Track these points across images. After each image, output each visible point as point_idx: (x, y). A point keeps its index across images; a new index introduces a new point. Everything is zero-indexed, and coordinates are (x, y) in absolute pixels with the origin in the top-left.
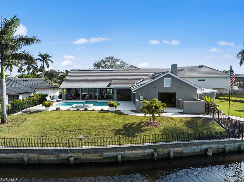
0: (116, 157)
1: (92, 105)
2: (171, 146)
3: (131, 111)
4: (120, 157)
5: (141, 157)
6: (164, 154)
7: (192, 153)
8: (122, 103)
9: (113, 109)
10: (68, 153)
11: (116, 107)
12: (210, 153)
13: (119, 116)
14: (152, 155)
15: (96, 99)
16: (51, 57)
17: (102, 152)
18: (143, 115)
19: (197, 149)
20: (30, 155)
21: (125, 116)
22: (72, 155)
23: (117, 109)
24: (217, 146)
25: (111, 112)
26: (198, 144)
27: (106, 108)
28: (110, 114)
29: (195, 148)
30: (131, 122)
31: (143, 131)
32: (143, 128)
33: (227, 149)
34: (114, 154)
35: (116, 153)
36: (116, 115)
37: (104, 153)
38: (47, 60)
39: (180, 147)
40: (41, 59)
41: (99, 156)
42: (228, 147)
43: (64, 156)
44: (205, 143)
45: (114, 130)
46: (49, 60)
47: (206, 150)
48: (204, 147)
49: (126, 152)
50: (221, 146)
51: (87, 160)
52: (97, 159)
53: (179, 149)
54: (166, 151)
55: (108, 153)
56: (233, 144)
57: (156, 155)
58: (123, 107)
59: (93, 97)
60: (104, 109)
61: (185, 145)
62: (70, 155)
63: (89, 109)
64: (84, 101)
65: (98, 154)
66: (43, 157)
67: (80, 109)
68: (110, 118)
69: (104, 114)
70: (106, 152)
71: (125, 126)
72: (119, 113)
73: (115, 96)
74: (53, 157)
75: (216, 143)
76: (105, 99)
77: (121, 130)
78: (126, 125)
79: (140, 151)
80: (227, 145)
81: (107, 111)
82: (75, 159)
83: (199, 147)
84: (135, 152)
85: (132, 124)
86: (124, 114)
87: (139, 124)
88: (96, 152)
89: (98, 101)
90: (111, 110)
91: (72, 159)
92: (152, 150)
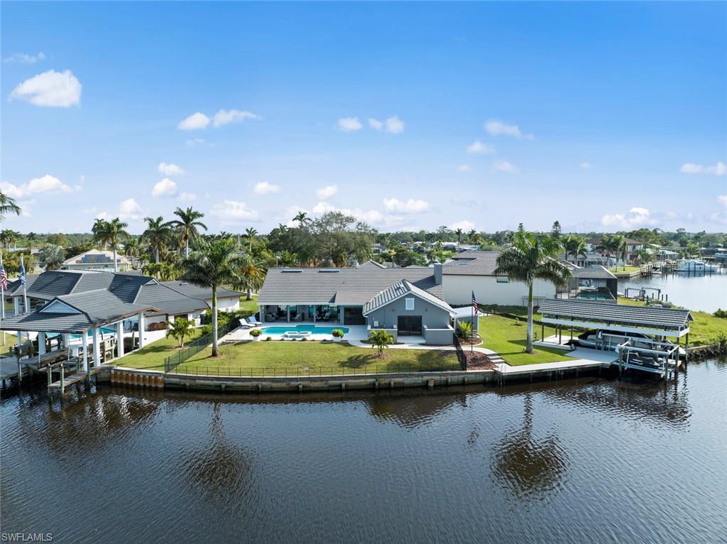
0: (340, 385)
1: (310, 333)
2: (392, 376)
3: (362, 341)
4: (343, 385)
5: (364, 386)
6: (385, 384)
7: (413, 384)
8: (351, 328)
9: (339, 339)
10: (298, 381)
11: (342, 337)
12: (431, 384)
13: (345, 348)
14: (374, 384)
15: (312, 321)
16: (202, 216)
17: (328, 381)
18: (370, 346)
19: (419, 380)
20: (264, 383)
21: (352, 348)
22: (301, 382)
23: (343, 339)
24: (439, 377)
25: (336, 342)
26: (418, 376)
27: (329, 337)
28: (334, 346)
29: (417, 379)
30: (358, 354)
31: (368, 363)
32: (369, 361)
33: (449, 381)
34: (339, 382)
35: (340, 382)
36: (341, 346)
37: (330, 382)
38: (195, 223)
39: (401, 377)
40: (182, 221)
41: (326, 384)
42: (450, 379)
43: (293, 383)
44: (426, 375)
45: (339, 362)
46: (198, 223)
47: (427, 382)
48: (426, 378)
49: (349, 381)
50: (444, 378)
51: (314, 387)
52: (323, 387)
53: (400, 379)
54: (387, 381)
55: (333, 382)
56: (456, 377)
57: (377, 384)
58: (353, 335)
59: (307, 316)
60: (327, 339)
61: (405, 376)
62: (299, 383)
63: (308, 338)
64: (294, 325)
65: (324, 383)
66: (275, 385)
67: (297, 339)
68: (334, 350)
69: (328, 345)
70: (332, 380)
71: (350, 359)
72: (346, 344)
73: (342, 316)
74: (284, 385)
75: (438, 375)
76: (326, 321)
77: (346, 362)
78: (352, 357)
79: (363, 380)
80: (449, 377)
81: (331, 342)
82: (303, 386)
83: (420, 378)
84: (358, 381)
85: (359, 356)
86: (351, 346)
87: (367, 356)
88: (324, 380)
89: (317, 325)
90: (335, 341)
91: (301, 386)
92: (374, 380)
